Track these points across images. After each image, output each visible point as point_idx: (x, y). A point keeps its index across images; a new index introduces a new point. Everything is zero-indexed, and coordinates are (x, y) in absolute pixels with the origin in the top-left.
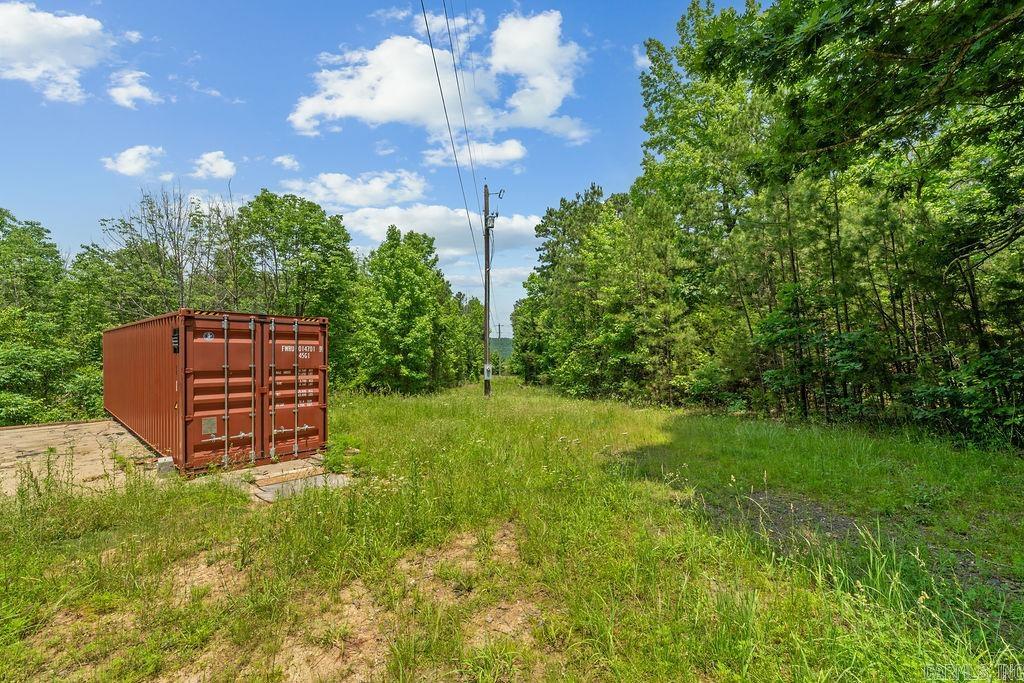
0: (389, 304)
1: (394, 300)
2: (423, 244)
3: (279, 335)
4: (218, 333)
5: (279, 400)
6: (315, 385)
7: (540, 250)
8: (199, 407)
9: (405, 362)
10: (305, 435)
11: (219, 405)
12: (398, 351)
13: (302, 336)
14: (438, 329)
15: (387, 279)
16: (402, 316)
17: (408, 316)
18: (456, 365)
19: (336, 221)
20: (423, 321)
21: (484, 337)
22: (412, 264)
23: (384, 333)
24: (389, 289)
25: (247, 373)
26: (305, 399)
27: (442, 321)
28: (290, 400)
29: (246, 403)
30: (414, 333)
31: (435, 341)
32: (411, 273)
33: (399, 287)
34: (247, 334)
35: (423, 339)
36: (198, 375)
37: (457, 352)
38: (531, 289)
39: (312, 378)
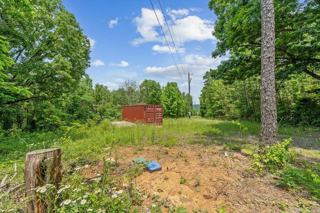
0: (168, 99)
1: (169, 98)
2: (174, 85)
3: (157, 107)
4: (150, 107)
5: (156, 117)
6: (161, 115)
7: (204, 82)
8: (148, 117)
9: (171, 112)
10: (159, 122)
11: (150, 117)
12: (170, 109)
13: (159, 107)
14: (178, 104)
15: (167, 94)
16: (171, 102)
17: (172, 102)
18: (183, 113)
19: (158, 84)
20: (175, 103)
21: (191, 105)
22: (172, 90)
23: (167, 106)
24: (168, 96)
25: (153, 113)
26: (160, 117)
27: (179, 102)
28: (158, 117)
29: (153, 117)
30: (173, 105)
31: (177, 106)
32: (172, 92)
33: (170, 95)
34: (153, 107)
35: (175, 107)
36: (148, 113)
37: (183, 109)
38: (203, 92)
39: (160, 114)
